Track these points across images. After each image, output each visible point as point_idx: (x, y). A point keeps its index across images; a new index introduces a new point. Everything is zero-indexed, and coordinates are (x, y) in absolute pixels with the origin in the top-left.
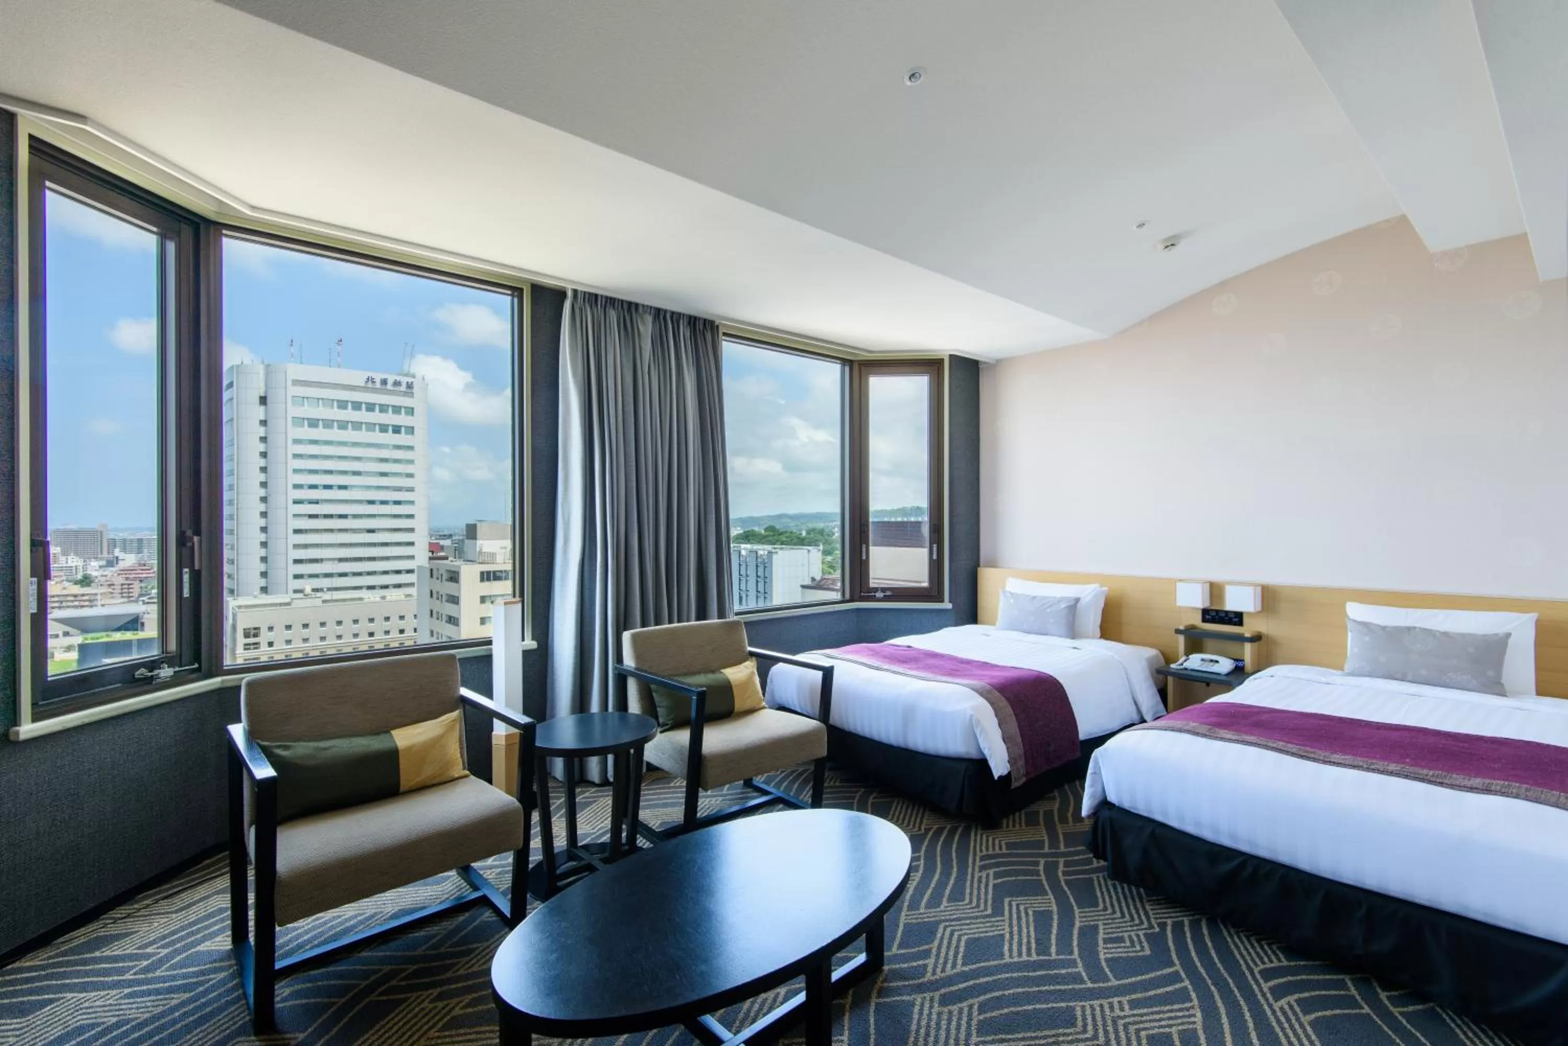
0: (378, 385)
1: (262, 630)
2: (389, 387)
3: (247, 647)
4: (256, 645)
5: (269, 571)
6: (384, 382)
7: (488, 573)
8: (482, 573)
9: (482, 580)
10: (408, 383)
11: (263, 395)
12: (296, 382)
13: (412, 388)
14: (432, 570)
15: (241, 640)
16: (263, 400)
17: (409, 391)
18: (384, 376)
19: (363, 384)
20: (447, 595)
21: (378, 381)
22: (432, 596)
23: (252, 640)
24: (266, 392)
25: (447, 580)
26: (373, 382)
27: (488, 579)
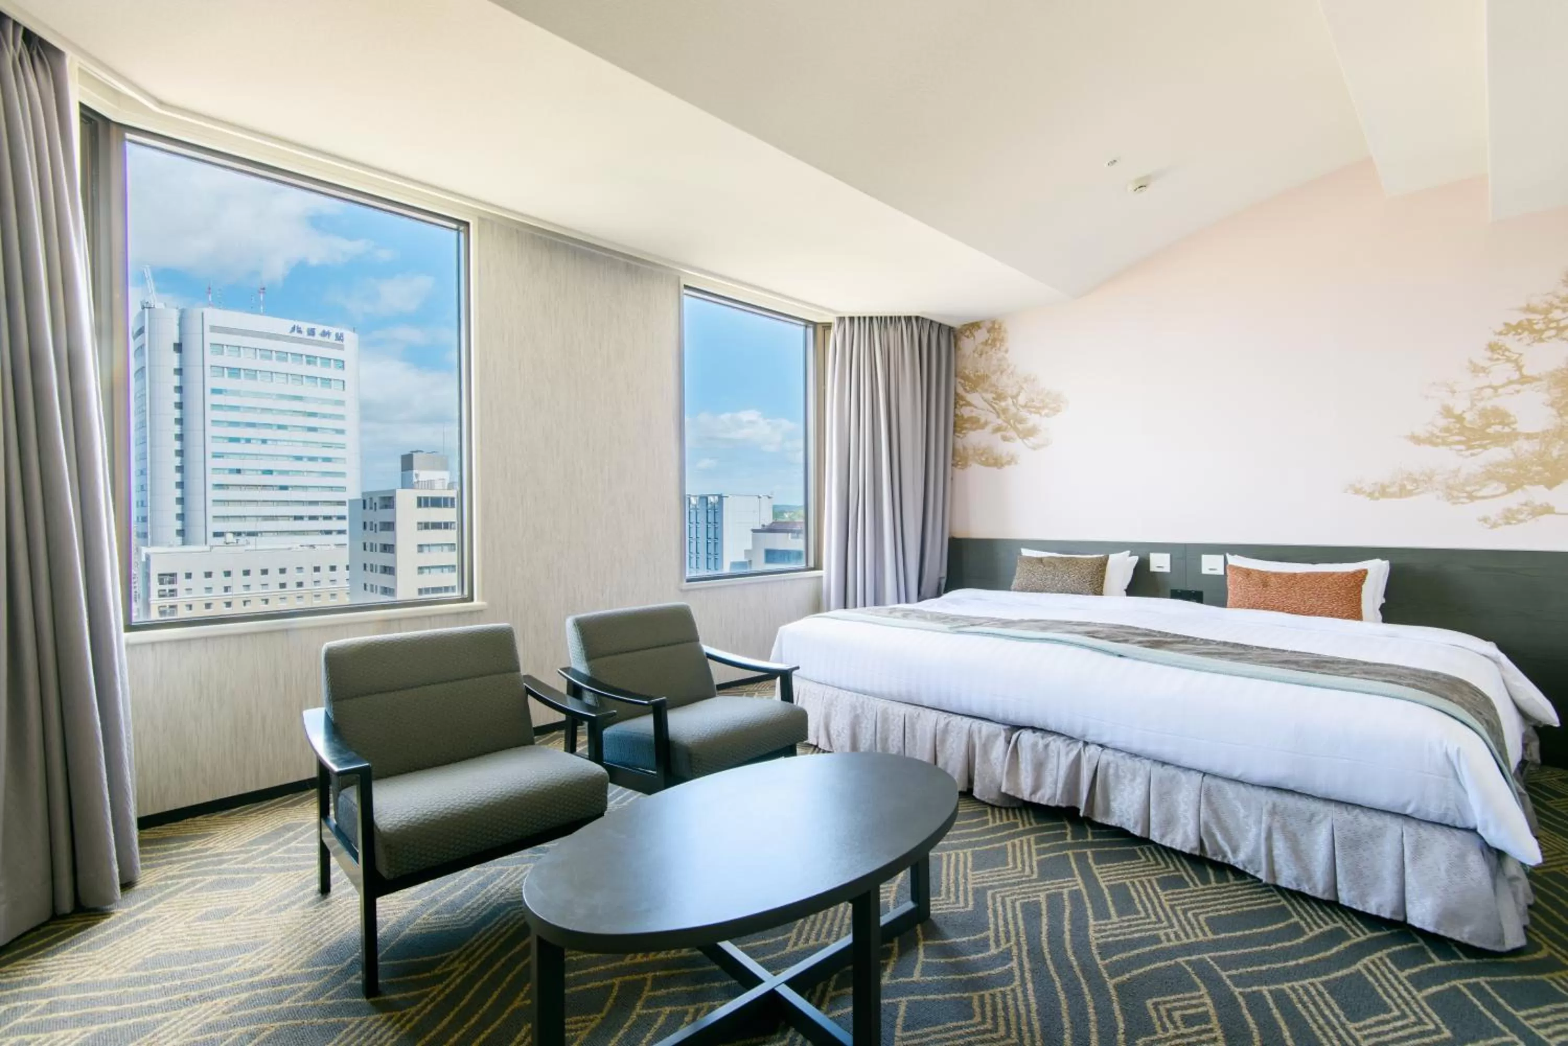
0: (305, 335)
1: (178, 577)
2: (317, 337)
3: (162, 595)
4: (173, 592)
5: (186, 529)
6: (312, 332)
7: (426, 499)
8: (419, 499)
9: (419, 505)
10: (337, 334)
11: (177, 341)
12: (214, 329)
13: (342, 340)
14: (364, 502)
15: (155, 586)
16: (179, 347)
17: (338, 342)
18: (312, 326)
19: (287, 333)
20: (381, 523)
21: (305, 331)
22: (365, 527)
23: (168, 587)
24: (180, 339)
25: (381, 508)
26: (300, 331)
27: (426, 505)
